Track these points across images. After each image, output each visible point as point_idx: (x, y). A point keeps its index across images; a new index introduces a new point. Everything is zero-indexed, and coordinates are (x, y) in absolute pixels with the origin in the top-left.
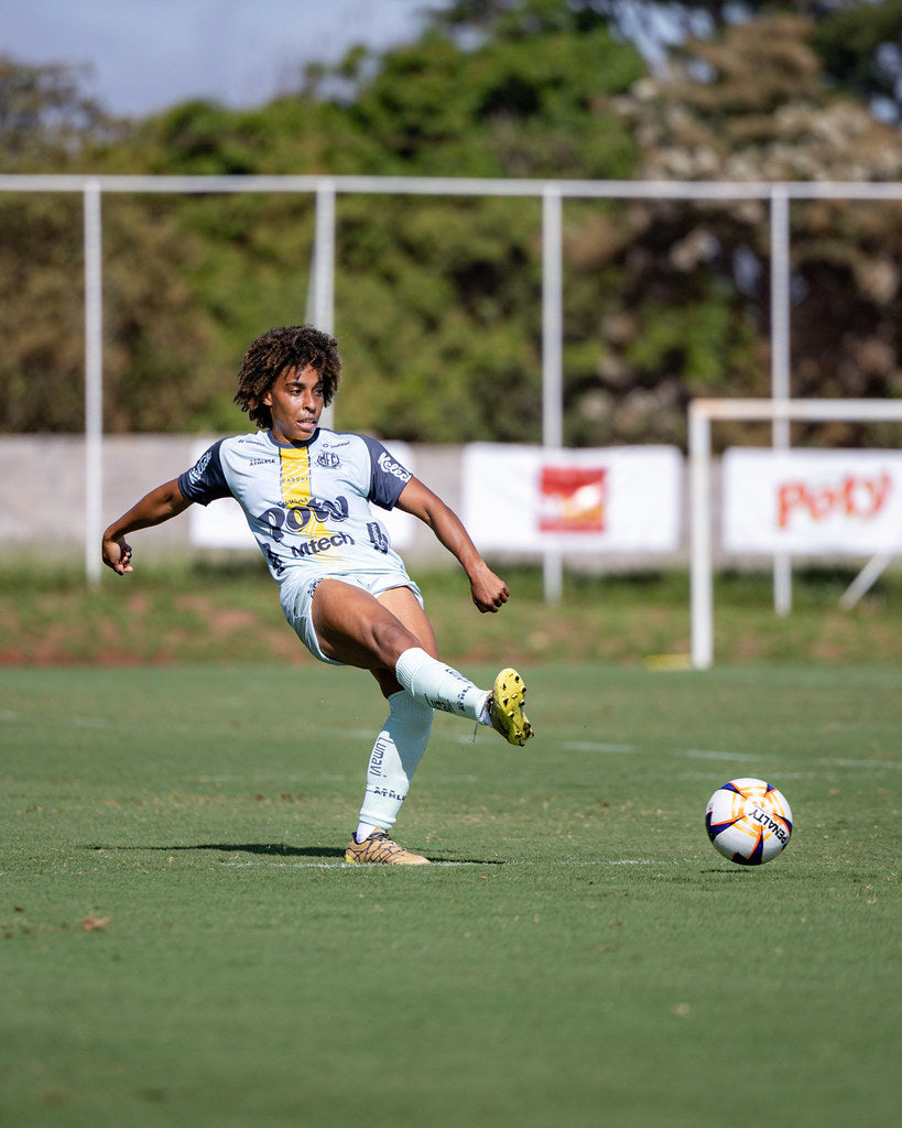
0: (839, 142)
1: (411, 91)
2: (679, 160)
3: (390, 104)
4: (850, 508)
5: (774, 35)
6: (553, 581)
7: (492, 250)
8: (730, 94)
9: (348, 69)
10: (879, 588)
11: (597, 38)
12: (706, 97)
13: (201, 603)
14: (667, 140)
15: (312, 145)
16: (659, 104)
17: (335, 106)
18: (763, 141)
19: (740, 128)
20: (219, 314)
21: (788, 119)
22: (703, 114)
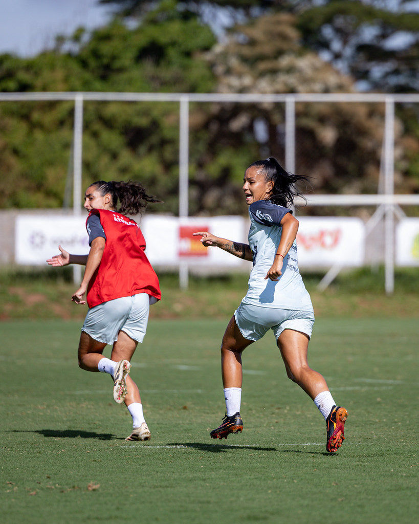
0: (309, 72)
1: (106, 49)
2: (234, 81)
3: (96, 54)
4: (323, 245)
5: (279, 23)
6: (184, 279)
7: (143, 122)
8: (258, 50)
9: (77, 38)
10: (336, 282)
11: (192, 23)
12: (247, 51)
13: (20, 290)
14: (229, 72)
15: (59, 74)
16: (225, 55)
17: (70, 55)
18: (274, 72)
19: (263, 66)
20: (16, 152)
21: (285, 61)
22: (244, 60)
